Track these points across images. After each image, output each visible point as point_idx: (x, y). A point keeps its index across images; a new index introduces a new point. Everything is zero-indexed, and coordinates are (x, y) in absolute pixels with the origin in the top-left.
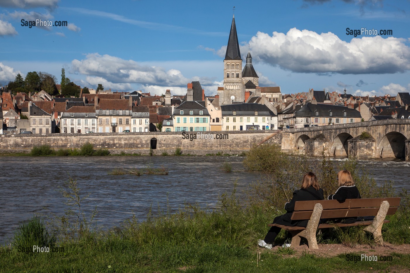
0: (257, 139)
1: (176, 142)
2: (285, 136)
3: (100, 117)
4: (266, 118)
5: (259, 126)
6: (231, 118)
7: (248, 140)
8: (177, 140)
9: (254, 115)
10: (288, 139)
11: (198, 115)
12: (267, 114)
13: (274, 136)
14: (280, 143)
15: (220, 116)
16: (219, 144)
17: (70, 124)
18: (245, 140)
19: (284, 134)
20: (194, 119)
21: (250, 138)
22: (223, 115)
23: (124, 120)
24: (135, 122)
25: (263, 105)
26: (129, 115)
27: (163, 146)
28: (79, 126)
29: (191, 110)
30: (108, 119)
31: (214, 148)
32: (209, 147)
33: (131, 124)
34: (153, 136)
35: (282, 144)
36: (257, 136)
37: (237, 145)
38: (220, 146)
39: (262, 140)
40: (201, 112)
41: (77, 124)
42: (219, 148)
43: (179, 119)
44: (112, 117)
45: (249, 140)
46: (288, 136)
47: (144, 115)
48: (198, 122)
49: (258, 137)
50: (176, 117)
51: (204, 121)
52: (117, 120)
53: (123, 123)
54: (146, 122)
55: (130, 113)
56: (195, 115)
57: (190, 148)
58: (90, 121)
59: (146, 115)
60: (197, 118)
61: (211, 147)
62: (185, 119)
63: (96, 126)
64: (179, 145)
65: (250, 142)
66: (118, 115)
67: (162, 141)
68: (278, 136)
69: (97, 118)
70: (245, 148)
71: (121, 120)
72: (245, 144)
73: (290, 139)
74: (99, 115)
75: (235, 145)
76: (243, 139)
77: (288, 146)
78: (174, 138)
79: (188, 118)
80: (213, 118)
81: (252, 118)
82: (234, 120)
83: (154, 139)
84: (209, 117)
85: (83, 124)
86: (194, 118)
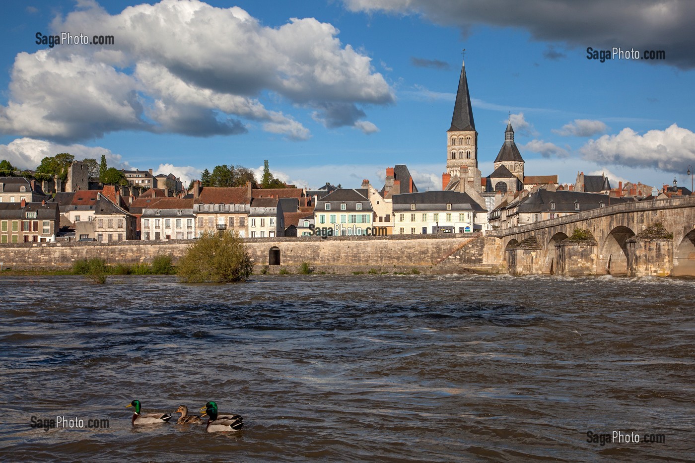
0: (443, 247)
1: (310, 252)
2: (489, 243)
3: (199, 216)
4: (466, 214)
5: (454, 228)
6: (408, 215)
7: (428, 250)
8: (311, 250)
9: (445, 210)
10: (493, 248)
11: (354, 210)
12: (467, 208)
13: (470, 242)
14: (481, 255)
15: (390, 212)
16: (380, 257)
17: (154, 226)
18: (423, 249)
19: (487, 240)
20: (347, 218)
21: (430, 246)
22: (395, 210)
23: (237, 220)
24: (253, 223)
25: (462, 194)
26: (245, 212)
27: (289, 260)
28: (168, 230)
29: (343, 203)
30: (213, 218)
31: (371, 263)
32: (363, 261)
33: (247, 226)
34: (272, 243)
35: (484, 255)
36: (442, 242)
37: (409, 257)
38: (381, 260)
39: (450, 250)
40: (359, 206)
41: (164, 226)
42: (380, 262)
43: (323, 218)
44: (218, 215)
45: (430, 250)
46: (493, 243)
47: (268, 211)
48: (353, 220)
49: (444, 244)
50: (319, 214)
51: (364, 220)
52: (226, 220)
53: (235, 224)
54: (271, 223)
55: (247, 209)
56: (348, 210)
57: (332, 263)
58: (184, 221)
59: (272, 211)
60: (353, 215)
61: (367, 261)
62: (333, 217)
63: (193, 230)
64: (315, 258)
65: (430, 252)
66: (228, 212)
67: (288, 251)
68: (477, 243)
69: (195, 217)
70: (423, 262)
71: (232, 220)
72: (423, 256)
73: (496, 248)
74: (197, 213)
75: (405, 258)
76: (419, 248)
77: (493, 259)
78: (307, 247)
79: (338, 215)
80: (379, 215)
81: (442, 215)
82: (413, 219)
83: (274, 249)
84: (371, 214)
85: (173, 226)
86: (347, 215)
